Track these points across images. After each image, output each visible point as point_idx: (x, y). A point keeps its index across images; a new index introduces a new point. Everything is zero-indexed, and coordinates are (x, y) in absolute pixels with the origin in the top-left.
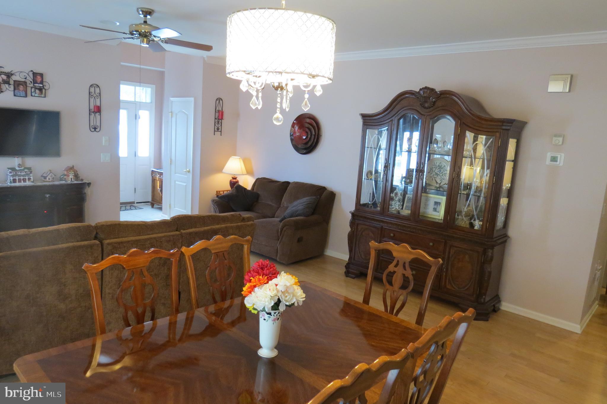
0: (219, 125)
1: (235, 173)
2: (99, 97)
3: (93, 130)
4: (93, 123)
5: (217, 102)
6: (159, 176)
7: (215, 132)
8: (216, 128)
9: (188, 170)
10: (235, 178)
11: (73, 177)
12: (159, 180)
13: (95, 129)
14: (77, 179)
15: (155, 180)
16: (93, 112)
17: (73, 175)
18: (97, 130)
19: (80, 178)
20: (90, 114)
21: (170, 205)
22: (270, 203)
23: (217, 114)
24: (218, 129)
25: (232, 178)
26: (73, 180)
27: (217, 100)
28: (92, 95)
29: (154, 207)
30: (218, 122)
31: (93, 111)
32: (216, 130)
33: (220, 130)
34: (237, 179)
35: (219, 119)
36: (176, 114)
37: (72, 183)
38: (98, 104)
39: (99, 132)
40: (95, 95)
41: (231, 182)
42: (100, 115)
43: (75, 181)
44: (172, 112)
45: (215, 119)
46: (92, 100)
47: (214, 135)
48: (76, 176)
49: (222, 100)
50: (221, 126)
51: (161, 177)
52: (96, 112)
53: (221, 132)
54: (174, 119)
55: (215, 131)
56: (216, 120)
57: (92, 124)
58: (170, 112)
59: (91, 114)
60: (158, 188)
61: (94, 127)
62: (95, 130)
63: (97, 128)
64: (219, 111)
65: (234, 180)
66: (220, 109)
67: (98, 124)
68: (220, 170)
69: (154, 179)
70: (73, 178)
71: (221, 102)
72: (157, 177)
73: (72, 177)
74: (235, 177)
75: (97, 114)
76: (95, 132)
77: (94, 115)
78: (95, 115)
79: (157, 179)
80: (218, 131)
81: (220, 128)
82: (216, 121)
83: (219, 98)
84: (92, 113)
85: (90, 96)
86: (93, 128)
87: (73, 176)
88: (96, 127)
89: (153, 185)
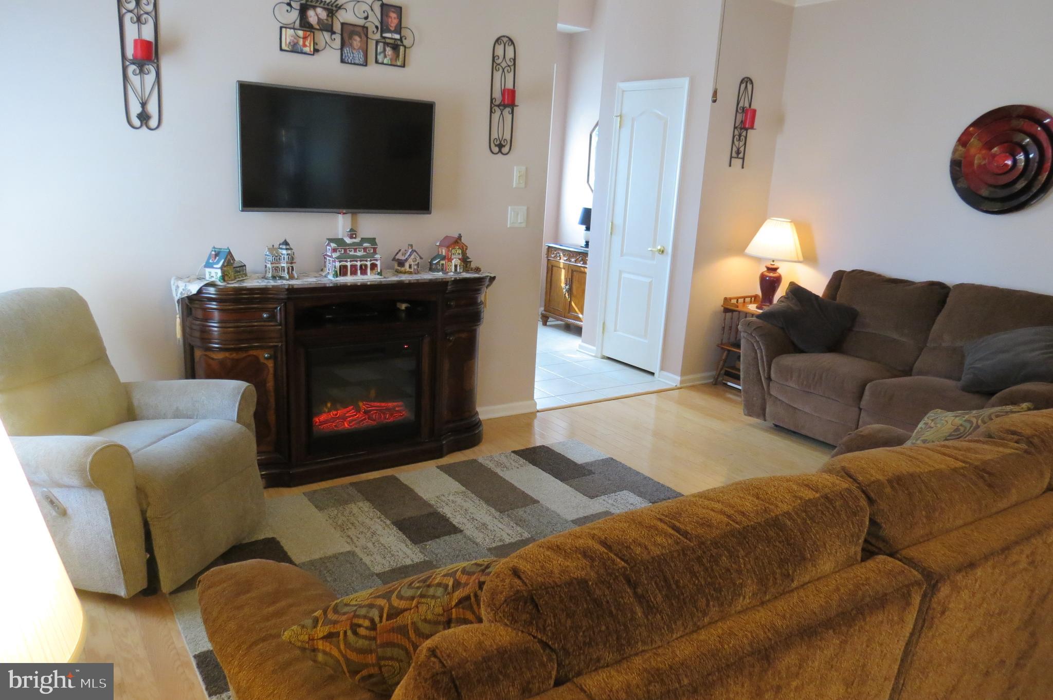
0: (742, 143)
1: (774, 257)
2: (512, 68)
3: (496, 149)
4: (497, 132)
5: (743, 86)
6: (565, 259)
7: (733, 159)
8: (735, 149)
9: (659, 247)
10: (775, 270)
11: (460, 261)
12: (564, 269)
13: (500, 146)
14: (466, 267)
15: (554, 268)
16: (498, 106)
17: (460, 256)
18: (505, 150)
19: (473, 265)
20: (491, 112)
21: (604, 323)
22: (895, 336)
23: (740, 117)
24: (738, 153)
25: (766, 269)
26: (458, 271)
27: (742, 82)
28: (499, 64)
29: (548, 323)
30: (740, 136)
31: (497, 103)
32: (734, 155)
33: (741, 155)
34: (778, 271)
35: (741, 129)
36: (633, 120)
37: (458, 277)
38: (510, 86)
39: (507, 154)
40: (504, 65)
41: (763, 278)
42: (512, 113)
43: (463, 271)
44: (621, 116)
45: (735, 128)
46: (498, 75)
47: (730, 166)
48: (465, 261)
49: (752, 83)
50: (743, 146)
51: (570, 261)
52: (505, 106)
53: (743, 159)
54: (625, 132)
55: (731, 157)
56: (736, 130)
57: (495, 135)
58: (617, 116)
59: (493, 111)
60: (563, 285)
61: (498, 142)
62: (500, 151)
63: (504, 146)
64: (743, 108)
65: (772, 274)
66: (747, 105)
67: (507, 136)
68: (740, 249)
69: (552, 266)
70: (460, 266)
71: (749, 87)
72: (562, 261)
73: (458, 262)
74: (773, 267)
75: (508, 110)
76: (500, 154)
77: (500, 112)
78: (502, 113)
79: (562, 266)
80: (737, 158)
81: (742, 149)
82: (736, 132)
83: (748, 78)
84: (496, 108)
85: (495, 65)
86: (496, 145)
87: (459, 259)
88: (502, 142)
89: (549, 280)
